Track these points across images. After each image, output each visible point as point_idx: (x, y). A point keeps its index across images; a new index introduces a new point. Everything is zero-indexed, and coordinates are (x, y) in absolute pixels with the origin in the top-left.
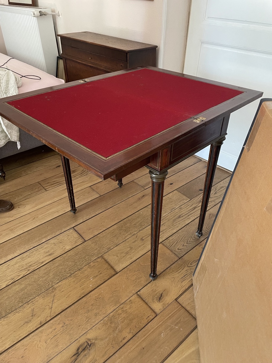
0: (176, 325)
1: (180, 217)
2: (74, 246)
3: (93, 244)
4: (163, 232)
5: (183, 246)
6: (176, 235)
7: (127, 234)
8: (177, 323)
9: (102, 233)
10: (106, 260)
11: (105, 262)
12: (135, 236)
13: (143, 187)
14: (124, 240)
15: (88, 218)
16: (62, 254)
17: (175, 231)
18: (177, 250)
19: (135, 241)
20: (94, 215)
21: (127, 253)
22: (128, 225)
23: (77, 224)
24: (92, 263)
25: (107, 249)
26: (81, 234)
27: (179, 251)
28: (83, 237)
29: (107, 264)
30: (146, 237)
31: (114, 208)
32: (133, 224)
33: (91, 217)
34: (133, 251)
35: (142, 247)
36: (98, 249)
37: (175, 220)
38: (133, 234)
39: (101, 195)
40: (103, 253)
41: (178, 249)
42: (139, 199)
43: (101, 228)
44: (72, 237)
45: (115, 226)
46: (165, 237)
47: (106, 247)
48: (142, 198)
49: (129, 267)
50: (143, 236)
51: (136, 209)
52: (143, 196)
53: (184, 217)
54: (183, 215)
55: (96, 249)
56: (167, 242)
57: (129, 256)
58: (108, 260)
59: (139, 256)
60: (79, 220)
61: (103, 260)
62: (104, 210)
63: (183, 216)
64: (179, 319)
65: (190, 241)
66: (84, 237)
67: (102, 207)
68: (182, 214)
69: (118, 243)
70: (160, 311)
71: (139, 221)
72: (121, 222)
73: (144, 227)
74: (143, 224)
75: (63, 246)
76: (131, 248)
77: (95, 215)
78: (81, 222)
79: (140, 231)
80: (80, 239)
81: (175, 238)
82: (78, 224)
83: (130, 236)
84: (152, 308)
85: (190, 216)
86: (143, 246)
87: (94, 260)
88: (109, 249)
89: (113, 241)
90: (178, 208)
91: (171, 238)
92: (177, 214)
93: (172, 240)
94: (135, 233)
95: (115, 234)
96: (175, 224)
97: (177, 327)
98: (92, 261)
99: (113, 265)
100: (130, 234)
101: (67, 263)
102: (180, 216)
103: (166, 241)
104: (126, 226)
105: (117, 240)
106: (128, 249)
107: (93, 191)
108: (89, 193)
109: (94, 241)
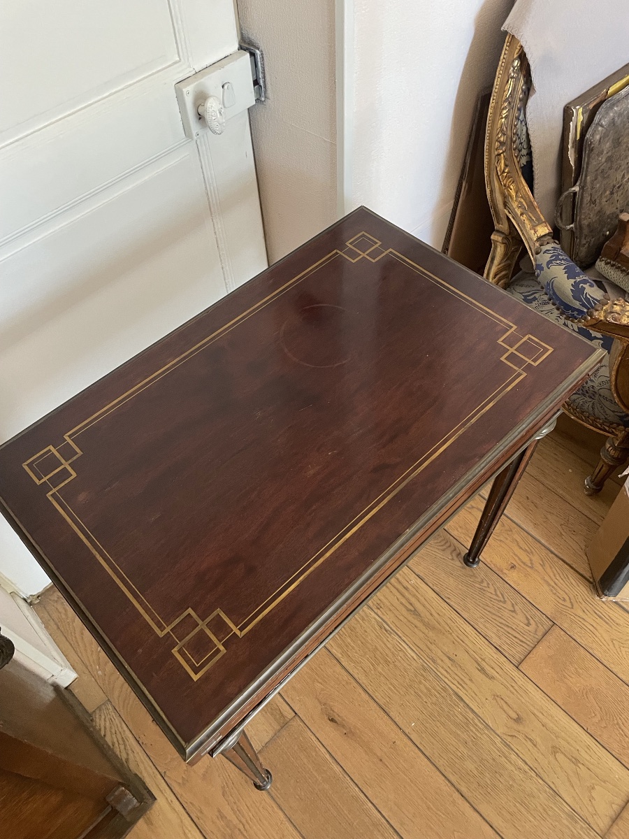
1: (415, 612)
4: (480, 660)
5: (514, 611)
6: (481, 626)
7: (509, 767)
10: (614, 821)
11: (620, 822)
12: (509, 740)
13: (284, 724)
14: (533, 774)
17: (469, 629)
18: (532, 628)
19: (530, 740)
21: (576, 761)
22: (470, 765)
25: (576, 822)
27: (532, 621)
32: (465, 751)
34: (563, 743)
35: (545, 721)
37: (427, 625)
38: (505, 749)
40: (593, 833)
41: (529, 624)
42: (349, 733)
45: (484, 808)
46: (494, 655)
47: (569, 828)
48: (343, 726)
49: (614, 753)
50: (505, 716)
51: (398, 743)
52: (332, 720)
53: (413, 600)
54: (404, 601)
56: (510, 652)
57: (583, 753)
58: (611, 813)
59: (576, 725)
61: (615, 830)
63: (411, 604)
65: (496, 595)
68: (402, 603)
69: (545, 792)
71: (451, 732)
72: (464, 790)
73: (471, 715)
74: (460, 717)
76: (555, 750)
81: (495, 630)
83: (513, 757)
85: (406, 584)
88: (574, 815)
89: (544, 810)
90: (379, 613)
91: (495, 640)
92: (401, 618)
93: (499, 637)
94: (498, 740)
95: (515, 806)
96: (443, 628)
100: (505, 756)
102: (408, 610)
103: (506, 655)
104: (475, 772)
105: (539, 797)
106: (560, 756)
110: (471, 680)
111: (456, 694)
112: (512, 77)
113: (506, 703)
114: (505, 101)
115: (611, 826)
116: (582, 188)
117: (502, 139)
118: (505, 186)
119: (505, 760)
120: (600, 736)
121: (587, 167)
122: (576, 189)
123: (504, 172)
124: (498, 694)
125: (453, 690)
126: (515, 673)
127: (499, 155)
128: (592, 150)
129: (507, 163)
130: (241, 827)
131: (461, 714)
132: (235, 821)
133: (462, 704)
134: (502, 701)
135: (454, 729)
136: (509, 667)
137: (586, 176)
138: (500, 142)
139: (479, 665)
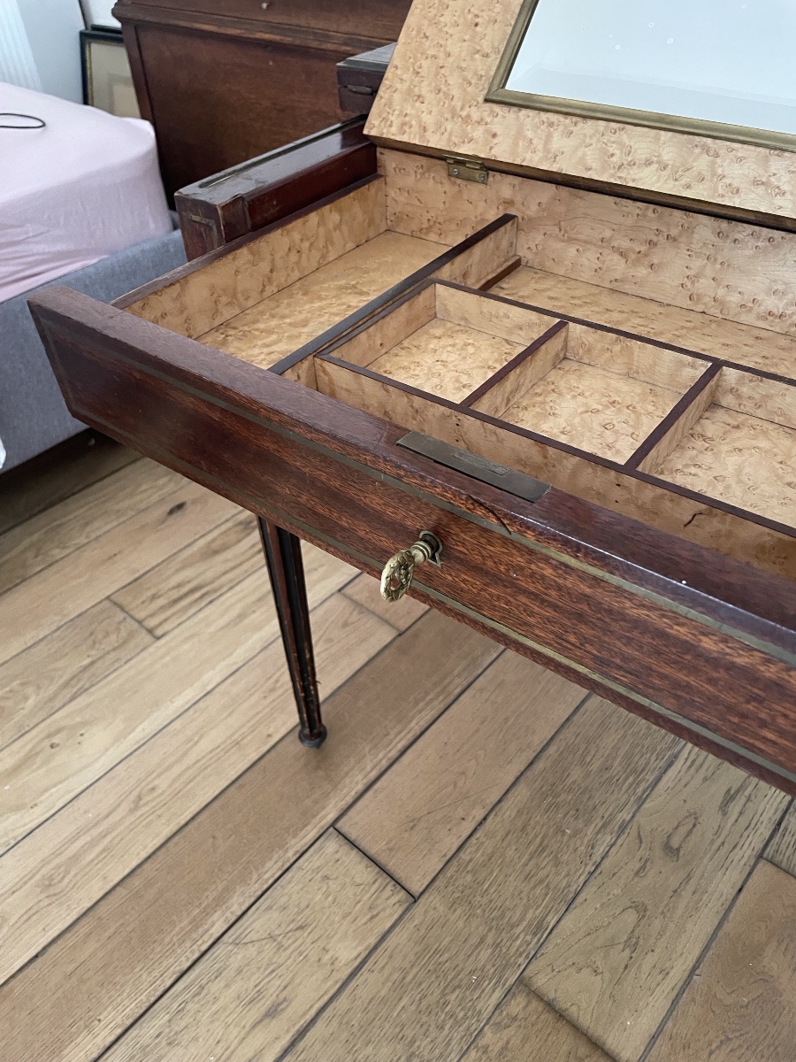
2: (372, 941)
3: (459, 912)
4: (747, 793)
7: (590, 831)
9: (473, 840)
10: (550, 1006)
11: (548, 1017)
12: (632, 831)
14: (591, 868)
15: (385, 763)
16: (326, 998)
19: (643, 867)
20: (404, 743)
21: (633, 944)
22: (576, 774)
23: (343, 804)
24: (489, 1034)
25: (535, 934)
26: (382, 859)
28: (396, 876)
29: (565, 1030)
30: (683, 830)
31: (482, 690)
32: (595, 767)
33: (394, 753)
34: (657, 923)
35: (687, 894)
36: (489, 940)
38: (615, 826)
39: (403, 629)
40: (522, 961)
43: (460, 812)
44: (344, 886)
45: (522, 792)
46: (765, 818)
47: (521, 921)
49: (670, 1025)
50: (669, 827)
55: (482, 940)
56: (784, 846)
57: (650, 960)
58: (563, 1004)
59: (696, 953)
60: (347, 780)
61: (535, 1004)
62: (442, 707)
66: (400, 874)
67: (427, 693)
69: (568, 886)
71: (616, 748)
72: (540, 765)
73: (651, 778)
74: (642, 762)
75: (321, 944)
76: (641, 909)
77: (410, 737)
78: (360, 787)
79: (641, 801)
80: (388, 892)
82: (349, 799)
83: (608, 839)
86: (690, 888)
87: (491, 1008)
88: (542, 931)
89: (541, 882)
94: (625, 815)
95: (536, 836)
98: (485, 1015)
99: (597, 1031)
100: (604, 826)
101: (370, 1047)
103: (776, 839)
104: (570, 780)
105: (558, 874)
106: (631, 917)
107: (361, 613)
108: (345, 625)
109: (456, 895)
110: (705, 779)
111: (676, 757)
113: (690, 832)
115: (540, 998)
119: (598, 827)
120: (693, 1000)
124: (700, 820)
125: (679, 752)
126: (747, 852)
131: (647, 764)
133: (662, 764)
134: (690, 826)
135: (621, 753)
136: (755, 841)
139: (738, 791)
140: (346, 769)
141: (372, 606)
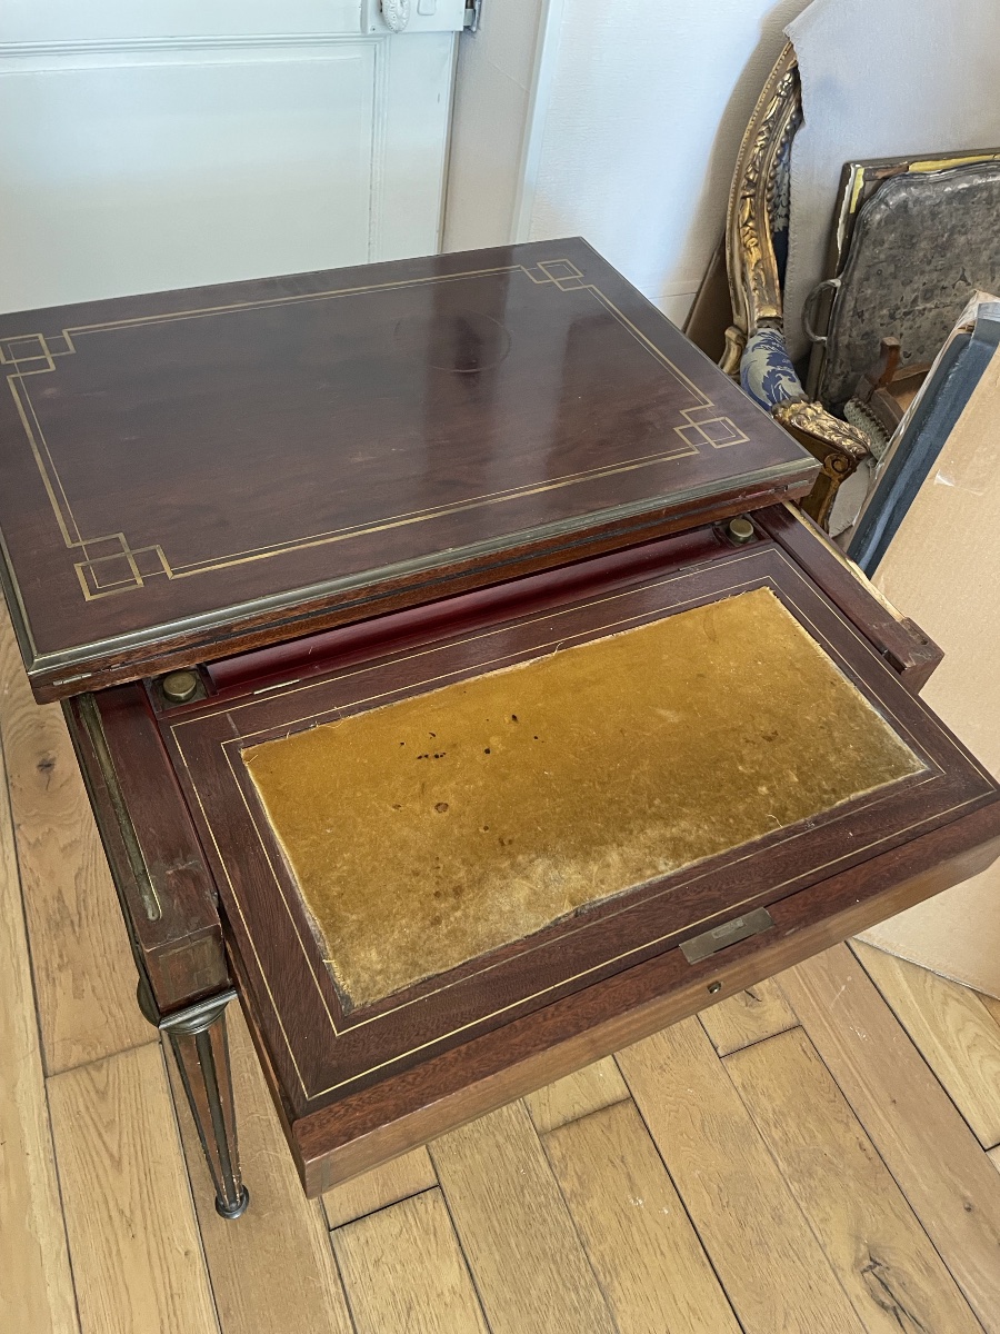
0: (838, 990)
2: (454, 1245)
3: (468, 1153)
8: (833, 982)
10: (567, 1124)
11: (574, 1129)
16: (479, 1312)
24: (564, 1185)
26: (388, 1198)
28: (412, 1192)
29: (585, 1123)
36: (501, 1140)
40: (528, 1124)
44: (394, 1248)
55: (498, 1146)
58: (570, 1113)
61: (562, 1134)
64: (821, 971)
66: (410, 1188)
70: (790, 1012)
75: (433, 1296)
80: (421, 1208)
84: (775, 1032)
87: (549, 1172)
97: (843, 988)
98: (552, 1179)
99: (596, 1103)
101: (533, 1292)
107: (99, 1069)
108: (102, 1095)
109: (454, 1147)
112: (779, 95)
114: (764, 124)
115: (559, 1128)
116: (846, 285)
117: (751, 177)
118: (745, 245)
121: (857, 257)
122: (837, 283)
123: (745, 225)
127: (744, 197)
128: (867, 233)
129: (753, 214)
130: (76, 919)
132: (73, 909)
137: (853, 270)
138: (748, 180)
140: (279, 1185)
141: (101, 1052)
